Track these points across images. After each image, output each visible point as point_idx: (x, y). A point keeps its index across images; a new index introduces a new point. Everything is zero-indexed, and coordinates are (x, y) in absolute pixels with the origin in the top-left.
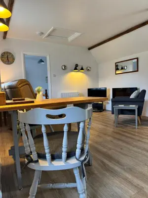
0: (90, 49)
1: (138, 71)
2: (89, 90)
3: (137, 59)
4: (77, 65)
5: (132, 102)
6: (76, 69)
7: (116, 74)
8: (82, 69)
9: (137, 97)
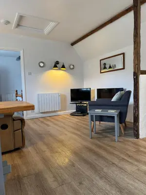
0: (73, 44)
1: (124, 68)
2: (72, 91)
3: (123, 54)
4: (57, 63)
5: (113, 106)
6: (55, 66)
7: (101, 73)
8: (63, 67)
9: (120, 99)
